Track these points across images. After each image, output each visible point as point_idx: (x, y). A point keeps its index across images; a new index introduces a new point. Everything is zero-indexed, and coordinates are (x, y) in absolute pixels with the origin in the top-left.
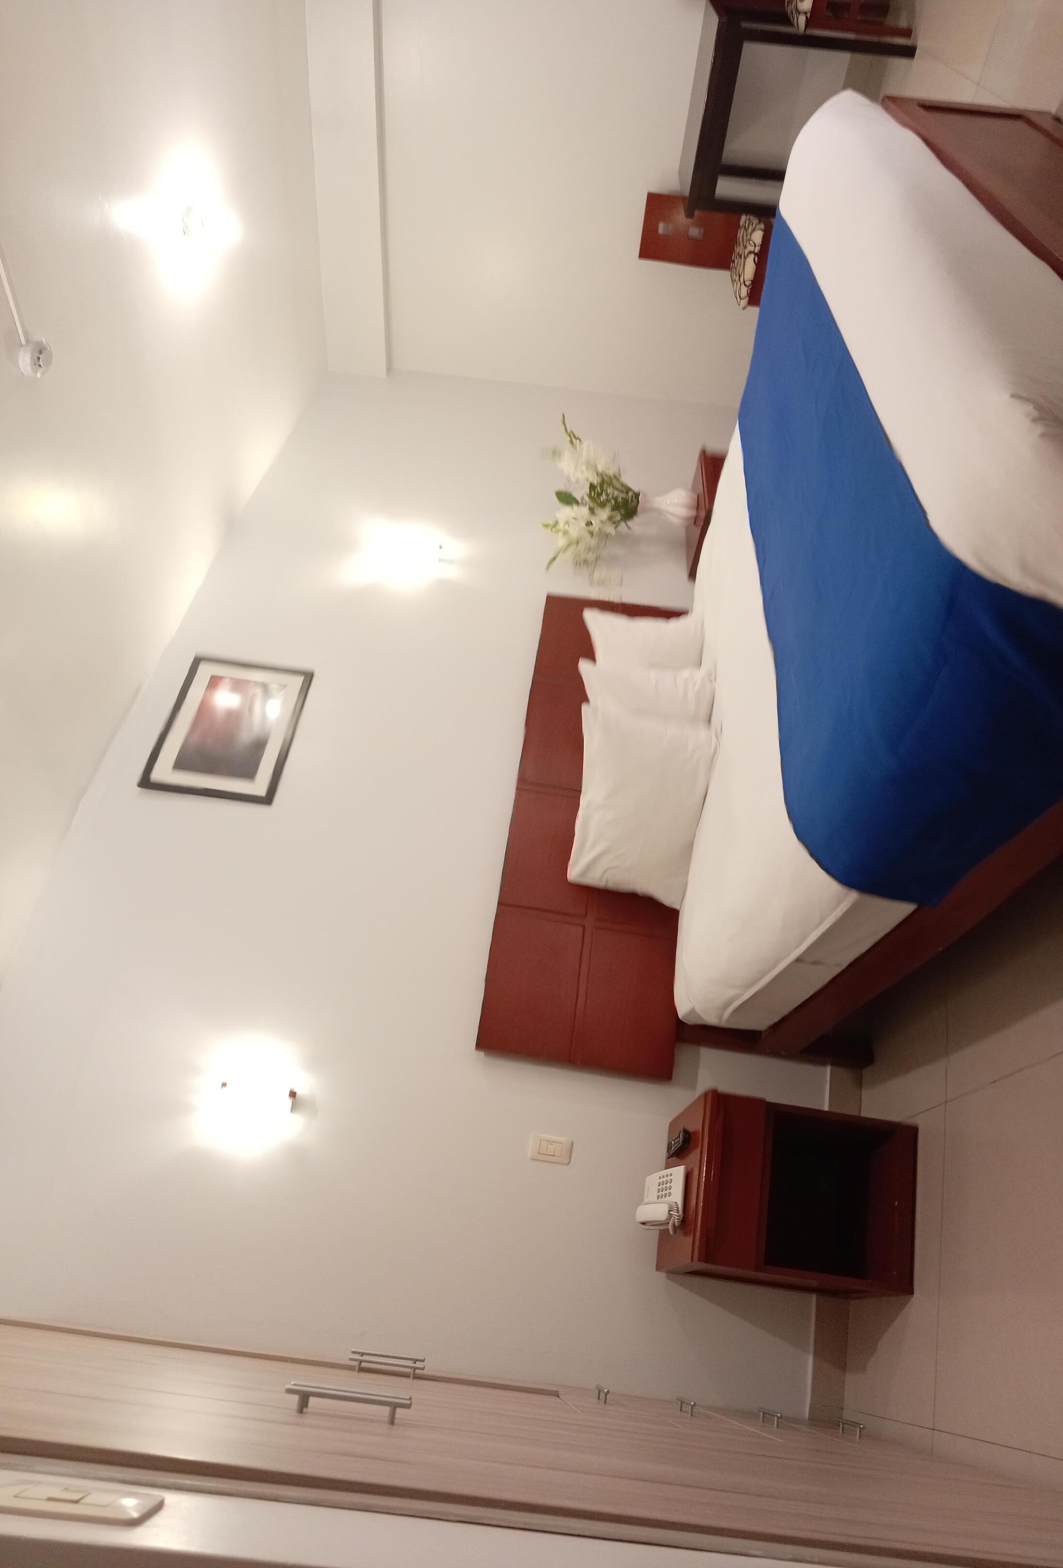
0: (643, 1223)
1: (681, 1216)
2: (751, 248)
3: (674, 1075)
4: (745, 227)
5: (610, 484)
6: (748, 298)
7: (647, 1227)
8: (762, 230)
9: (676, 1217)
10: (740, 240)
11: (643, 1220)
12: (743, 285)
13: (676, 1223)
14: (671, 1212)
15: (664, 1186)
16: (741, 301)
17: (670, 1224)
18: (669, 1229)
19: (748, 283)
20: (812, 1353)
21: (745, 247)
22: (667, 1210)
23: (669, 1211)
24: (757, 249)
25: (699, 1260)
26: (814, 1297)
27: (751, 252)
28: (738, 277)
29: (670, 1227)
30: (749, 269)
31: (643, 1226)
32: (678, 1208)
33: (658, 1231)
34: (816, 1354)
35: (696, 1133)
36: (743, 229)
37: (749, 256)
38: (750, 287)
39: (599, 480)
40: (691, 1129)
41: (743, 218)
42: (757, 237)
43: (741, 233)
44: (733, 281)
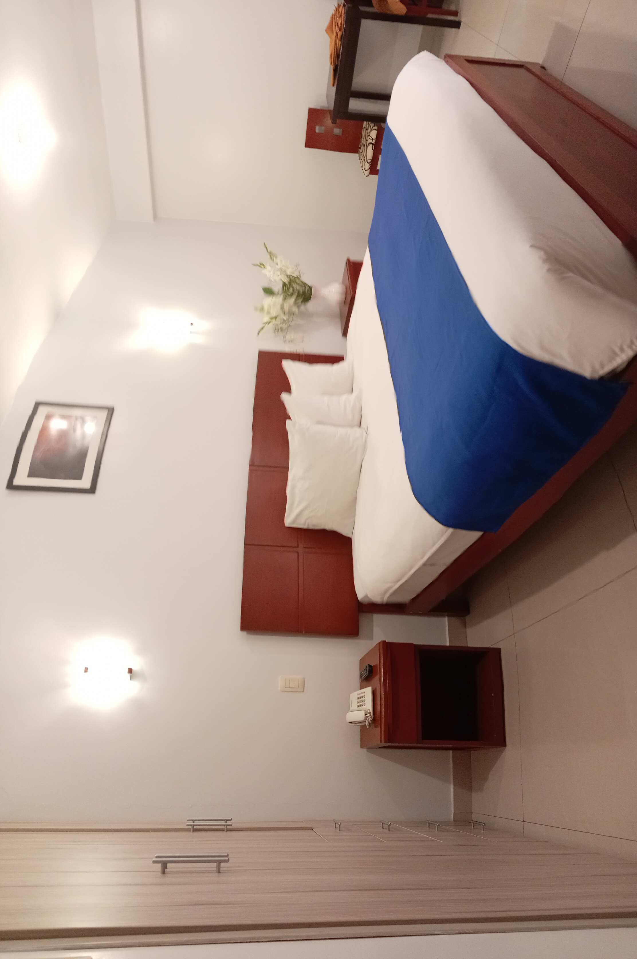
0: (351, 723)
1: (373, 717)
2: (370, 141)
3: (360, 633)
4: (366, 128)
5: (295, 282)
6: (369, 170)
7: (353, 725)
8: (376, 130)
9: (370, 718)
10: (364, 136)
11: (350, 721)
12: (366, 162)
13: (370, 721)
14: (366, 715)
15: (361, 700)
16: (366, 172)
17: (367, 722)
18: (366, 725)
19: (369, 161)
20: (452, 783)
21: (367, 140)
22: (364, 714)
23: (365, 715)
24: (374, 142)
25: (385, 742)
26: (451, 752)
27: (370, 143)
28: (363, 158)
29: (367, 723)
30: (370, 153)
31: (351, 724)
32: (370, 712)
33: (360, 726)
34: (455, 785)
35: (375, 666)
36: (365, 129)
37: (369, 145)
38: (371, 163)
39: (288, 280)
40: (372, 665)
41: (365, 123)
42: (374, 134)
43: (364, 132)
44: (361, 160)
